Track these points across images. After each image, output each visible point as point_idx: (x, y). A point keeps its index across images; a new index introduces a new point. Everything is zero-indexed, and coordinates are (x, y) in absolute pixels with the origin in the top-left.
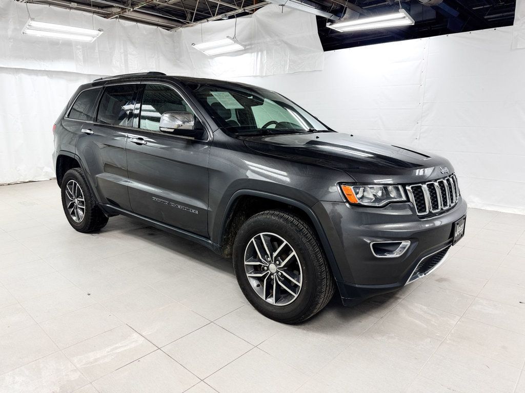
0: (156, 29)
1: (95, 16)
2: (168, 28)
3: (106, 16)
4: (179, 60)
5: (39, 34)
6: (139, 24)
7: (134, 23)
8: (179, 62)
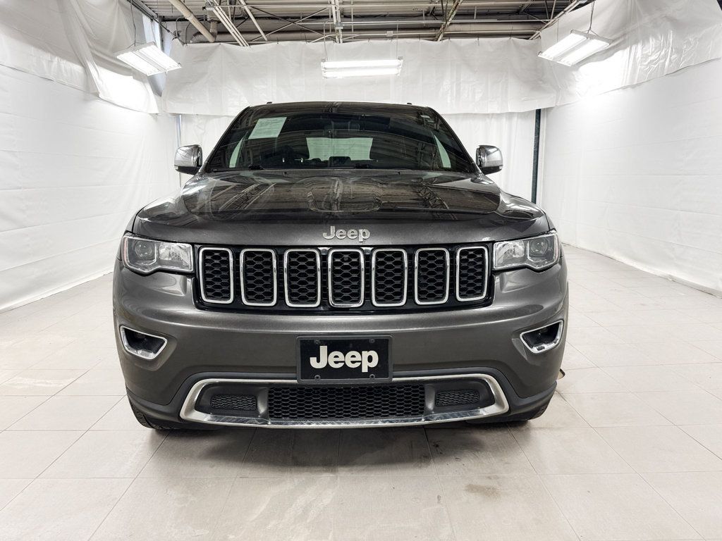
0: (507, 41)
1: (422, 41)
2: (527, 36)
3: (434, 38)
4: (541, 80)
5: (340, 75)
6: (482, 40)
7: (475, 40)
8: (541, 82)
